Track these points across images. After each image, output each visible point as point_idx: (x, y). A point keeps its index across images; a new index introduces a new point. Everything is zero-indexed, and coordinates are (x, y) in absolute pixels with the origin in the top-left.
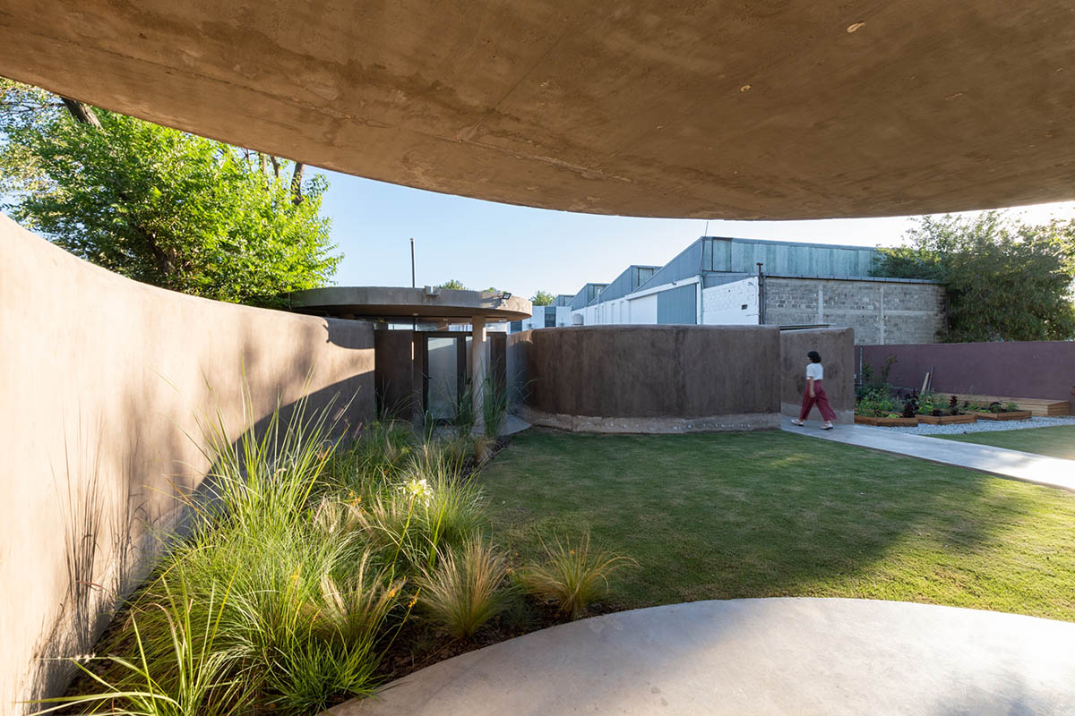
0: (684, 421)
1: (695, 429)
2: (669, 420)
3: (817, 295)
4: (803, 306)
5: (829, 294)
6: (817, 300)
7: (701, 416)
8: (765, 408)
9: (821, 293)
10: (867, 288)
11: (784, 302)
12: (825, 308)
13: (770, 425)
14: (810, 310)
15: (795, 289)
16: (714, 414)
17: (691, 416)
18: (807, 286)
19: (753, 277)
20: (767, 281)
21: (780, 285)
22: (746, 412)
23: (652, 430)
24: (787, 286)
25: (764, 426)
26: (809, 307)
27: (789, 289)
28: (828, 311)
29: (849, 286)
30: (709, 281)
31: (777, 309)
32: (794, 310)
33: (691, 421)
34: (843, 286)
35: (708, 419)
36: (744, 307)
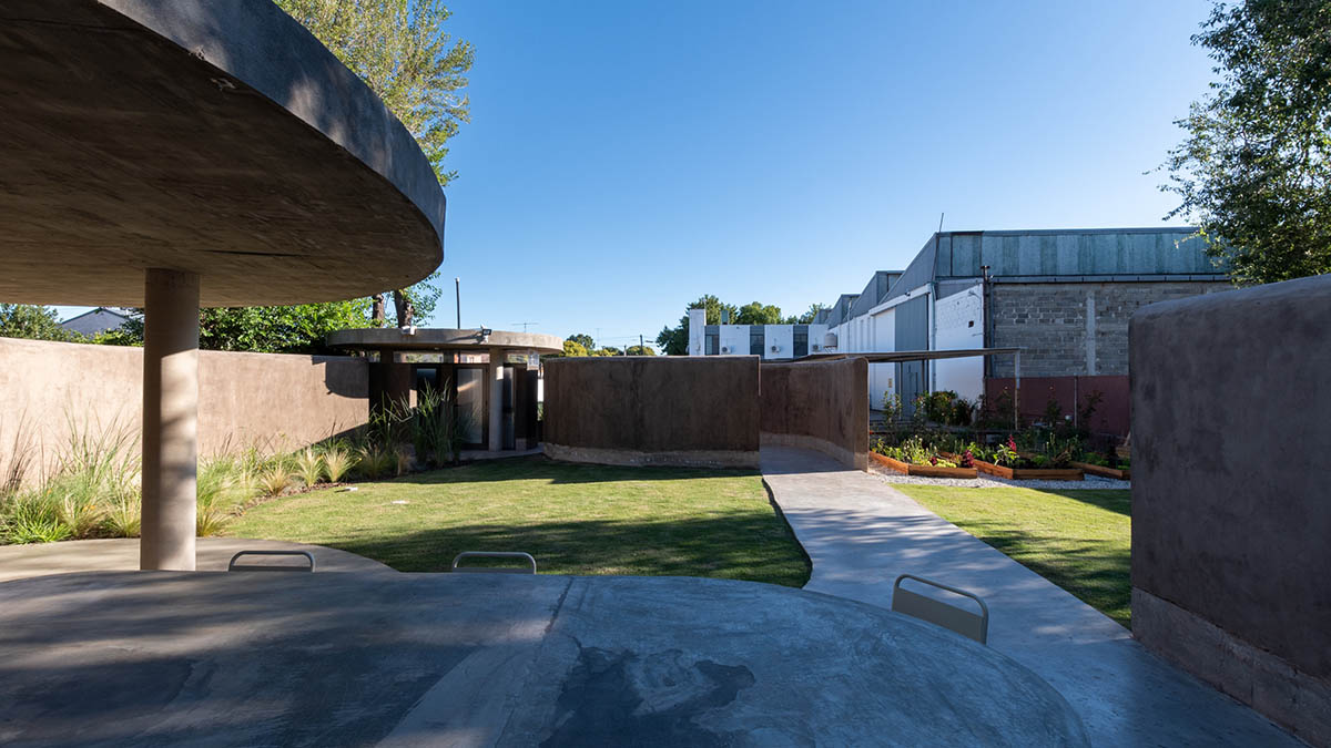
0: (642, 454)
1: (654, 463)
2: (626, 452)
3: (1085, 305)
4: (1060, 321)
5: (1107, 302)
6: (1084, 312)
7: (663, 450)
8: (738, 446)
9: (1091, 303)
10: (1178, 292)
11: (1026, 316)
12: (1098, 322)
13: (744, 464)
14: (1071, 326)
15: (1044, 297)
16: (676, 449)
17: (651, 449)
18: (1066, 293)
19: (978, 284)
20: (998, 289)
21: (1020, 295)
22: (715, 449)
23: (609, 462)
24: (1031, 294)
25: (737, 464)
26: (1071, 321)
27: (1033, 298)
28: (1103, 327)
29: (1144, 290)
30: (941, 290)
31: (1015, 326)
32: (1044, 327)
33: (650, 454)
34: (1132, 290)
35: (669, 453)
36: (971, 324)
